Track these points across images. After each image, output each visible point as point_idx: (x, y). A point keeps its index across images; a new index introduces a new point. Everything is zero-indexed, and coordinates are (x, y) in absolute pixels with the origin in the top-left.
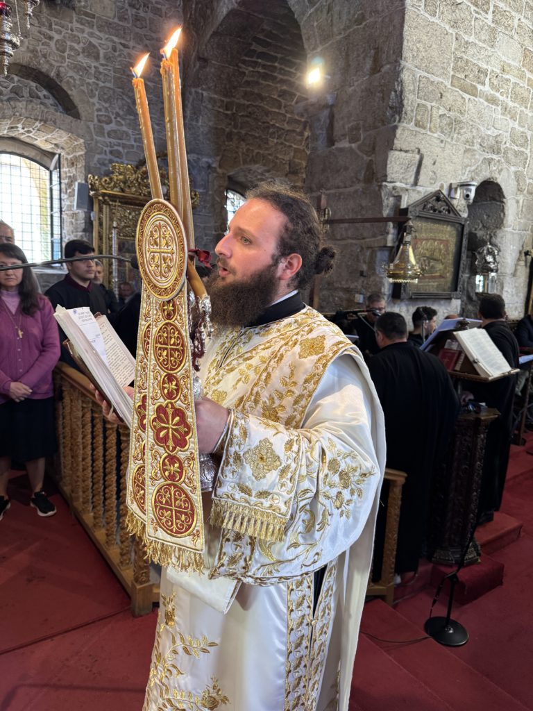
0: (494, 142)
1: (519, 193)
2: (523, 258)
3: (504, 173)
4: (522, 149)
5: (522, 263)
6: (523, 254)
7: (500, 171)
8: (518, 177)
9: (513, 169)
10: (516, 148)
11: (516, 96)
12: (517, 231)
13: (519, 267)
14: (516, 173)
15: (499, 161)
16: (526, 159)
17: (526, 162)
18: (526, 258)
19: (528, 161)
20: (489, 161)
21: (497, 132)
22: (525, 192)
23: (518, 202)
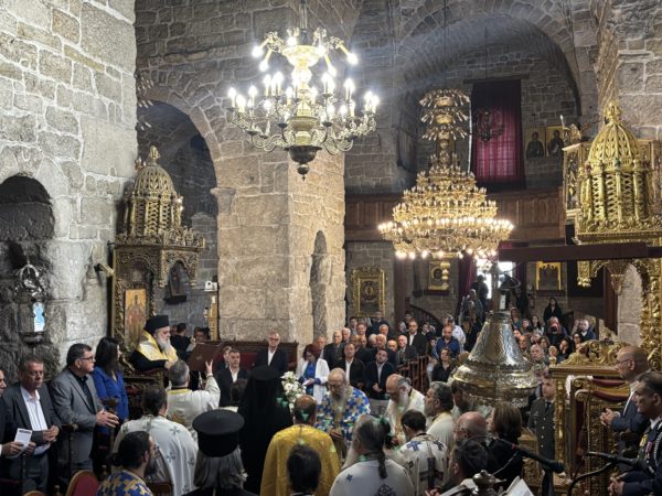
0: (19, 126)
1: (73, 190)
2: (94, 274)
3: (44, 166)
4: (69, 134)
5: (94, 281)
6: (93, 270)
7: (36, 164)
8: (68, 169)
9: (58, 159)
10: (59, 133)
11: (47, 68)
12: (77, 240)
13: (89, 287)
14: (64, 165)
15: (32, 151)
16: (79, 146)
17: (78, 151)
18: (98, 274)
19: (81, 149)
20: (17, 151)
21: (22, 114)
22: (84, 188)
23: (73, 202)
